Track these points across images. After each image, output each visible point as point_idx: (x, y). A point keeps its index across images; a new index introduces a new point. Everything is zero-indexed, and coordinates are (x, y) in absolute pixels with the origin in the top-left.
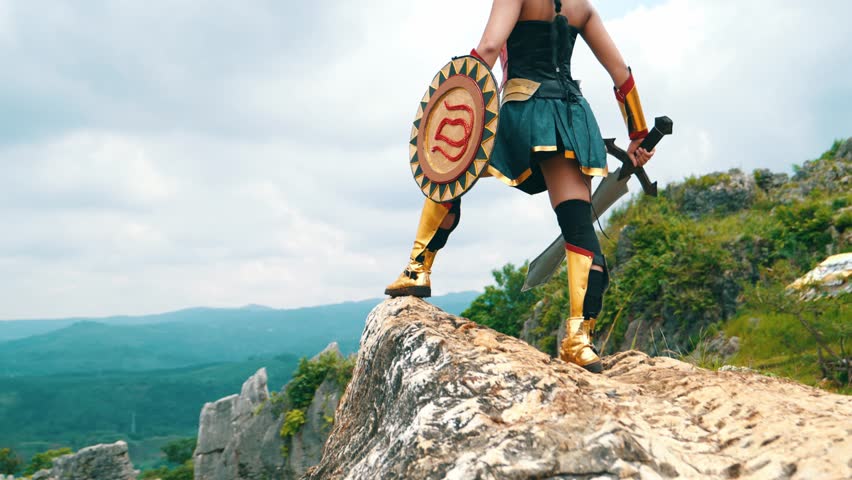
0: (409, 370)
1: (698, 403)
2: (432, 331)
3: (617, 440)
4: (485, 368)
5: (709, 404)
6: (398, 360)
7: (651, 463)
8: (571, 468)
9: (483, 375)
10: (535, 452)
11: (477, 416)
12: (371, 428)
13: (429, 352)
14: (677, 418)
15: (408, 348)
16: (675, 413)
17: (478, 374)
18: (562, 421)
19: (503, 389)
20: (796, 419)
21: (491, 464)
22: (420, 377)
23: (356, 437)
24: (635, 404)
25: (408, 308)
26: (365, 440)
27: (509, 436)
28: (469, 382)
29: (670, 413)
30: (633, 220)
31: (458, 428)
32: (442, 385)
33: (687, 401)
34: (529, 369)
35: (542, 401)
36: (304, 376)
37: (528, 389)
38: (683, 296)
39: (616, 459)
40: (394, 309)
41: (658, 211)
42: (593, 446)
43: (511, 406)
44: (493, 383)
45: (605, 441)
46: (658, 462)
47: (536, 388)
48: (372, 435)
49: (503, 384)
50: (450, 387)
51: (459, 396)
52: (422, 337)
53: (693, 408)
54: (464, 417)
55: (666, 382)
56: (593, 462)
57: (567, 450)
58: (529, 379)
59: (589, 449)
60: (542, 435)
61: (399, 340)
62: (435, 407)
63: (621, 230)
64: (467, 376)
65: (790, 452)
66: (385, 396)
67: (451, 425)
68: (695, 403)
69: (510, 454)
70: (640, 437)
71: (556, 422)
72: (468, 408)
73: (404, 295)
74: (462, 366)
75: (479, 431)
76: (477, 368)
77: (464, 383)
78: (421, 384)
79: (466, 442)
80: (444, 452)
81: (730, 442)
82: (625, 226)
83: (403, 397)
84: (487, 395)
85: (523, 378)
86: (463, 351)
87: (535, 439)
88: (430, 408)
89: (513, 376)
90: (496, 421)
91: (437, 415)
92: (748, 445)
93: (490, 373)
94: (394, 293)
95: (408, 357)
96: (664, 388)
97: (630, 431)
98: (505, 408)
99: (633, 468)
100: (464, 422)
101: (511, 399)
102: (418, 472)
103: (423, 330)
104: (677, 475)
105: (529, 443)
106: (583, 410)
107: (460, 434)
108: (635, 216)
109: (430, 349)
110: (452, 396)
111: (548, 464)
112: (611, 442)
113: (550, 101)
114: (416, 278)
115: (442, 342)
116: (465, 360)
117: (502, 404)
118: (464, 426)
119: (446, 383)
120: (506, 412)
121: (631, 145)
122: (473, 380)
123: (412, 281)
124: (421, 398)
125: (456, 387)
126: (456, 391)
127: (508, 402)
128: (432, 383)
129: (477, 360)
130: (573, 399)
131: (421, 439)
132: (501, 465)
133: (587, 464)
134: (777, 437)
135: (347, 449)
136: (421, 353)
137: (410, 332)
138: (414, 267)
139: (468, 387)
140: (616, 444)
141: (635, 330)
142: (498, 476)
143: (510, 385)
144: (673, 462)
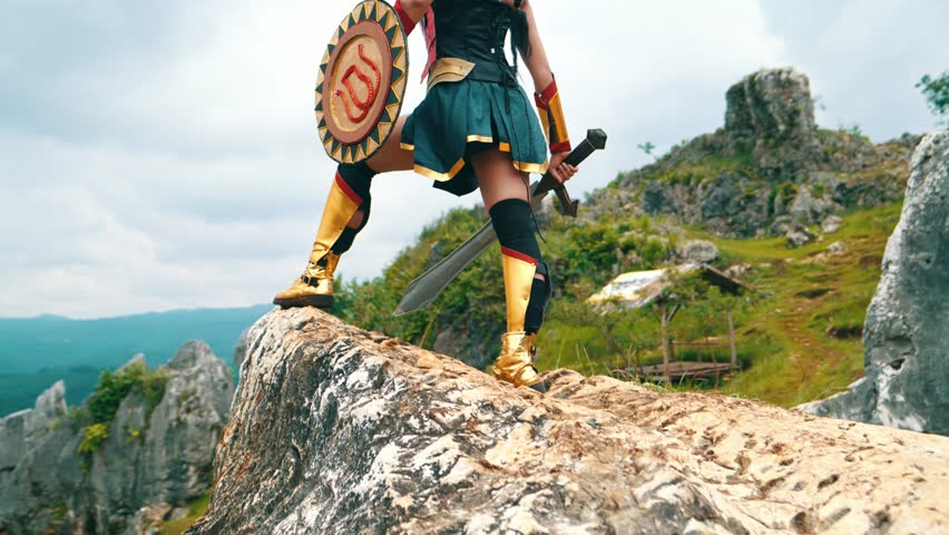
0: (347, 399)
2: (368, 349)
3: (683, 493)
4: (452, 397)
5: (707, 433)
6: (327, 385)
7: (721, 521)
9: (452, 406)
10: (568, 511)
11: (460, 459)
12: (291, 472)
13: (371, 376)
14: (680, 451)
15: (339, 371)
16: (675, 446)
17: (446, 405)
18: (581, 466)
19: (481, 422)
23: (269, 484)
25: (312, 320)
26: (285, 488)
28: (439, 416)
29: (670, 446)
30: (444, 238)
31: (438, 476)
32: (403, 418)
33: (680, 431)
35: (533, 438)
36: (107, 389)
37: (509, 422)
38: (489, 309)
39: (689, 519)
40: (296, 322)
41: (466, 229)
42: (652, 501)
43: (495, 444)
44: (467, 415)
45: (667, 495)
46: (725, 517)
47: (522, 421)
48: (296, 482)
49: (481, 417)
50: (414, 422)
51: (424, 433)
52: (357, 358)
53: (691, 439)
54: (444, 460)
55: (634, 407)
56: (659, 523)
57: (616, 508)
58: (509, 409)
59: (646, 506)
60: (575, 487)
61: (323, 361)
62: (398, 448)
63: (433, 246)
64: (433, 407)
66: (309, 431)
67: (428, 473)
68: (690, 432)
70: (698, 485)
71: (575, 467)
72: (445, 449)
73: (301, 306)
74: (423, 395)
75: (471, 480)
76: (442, 396)
77: (431, 417)
78: (375, 418)
79: (457, 496)
80: (432, 512)
81: (772, 483)
82: (436, 243)
83: (343, 434)
84: (463, 431)
85: (502, 408)
87: (566, 493)
88: (392, 450)
89: (488, 406)
90: (484, 465)
91: (404, 459)
92: (798, 487)
93: (460, 402)
94: (286, 303)
95: (340, 382)
96: (636, 414)
97: (687, 478)
98: (487, 447)
99: (709, 529)
101: (493, 435)
103: (356, 349)
104: (746, 532)
105: (559, 499)
107: (444, 485)
108: (444, 234)
109: (372, 373)
110: (419, 434)
111: (600, 528)
112: (676, 496)
113: (485, 84)
114: (316, 285)
115: (387, 364)
116: (424, 386)
117: (484, 442)
118: (448, 472)
119: (408, 416)
120: (489, 452)
122: (443, 411)
123: (312, 289)
124: (376, 437)
125: (422, 421)
126: (422, 427)
127: (490, 439)
128: (389, 417)
129: (438, 387)
135: (256, 499)
136: (359, 377)
137: (338, 351)
138: (314, 273)
139: (438, 422)
140: (685, 500)
141: (444, 341)
143: (487, 417)
144: (737, 515)
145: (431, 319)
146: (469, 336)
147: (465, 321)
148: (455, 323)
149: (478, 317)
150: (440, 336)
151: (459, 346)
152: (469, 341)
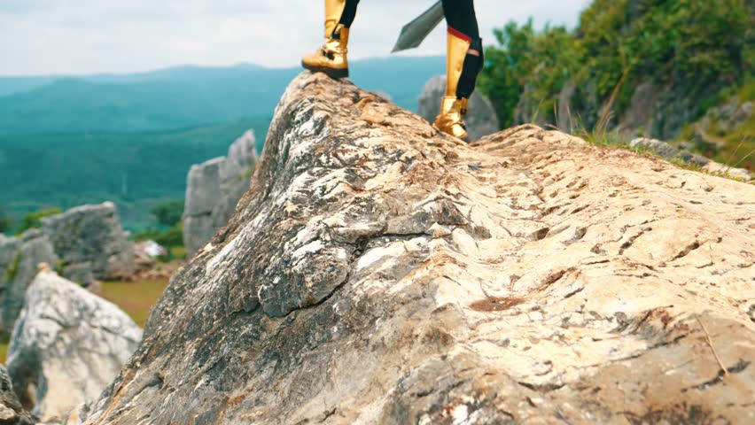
0: (296, 142)
1: (549, 175)
2: (321, 105)
3: (437, 206)
4: (358, 142)
5: (558, 176)
6: (289, 132)
7: (466, 227)
8: (397, 230)
9: (354, 148)
10: (372, 216)
11: (340, 184)
12: (265, 193)
13: (315, 126)
14: (524, 188)
15: (298, 122)
16: (525, 184)
17: (350, 147)
18: (407, 190)
19: (370, 160)
20: (612, 190)
21: (330, 225)
22: (299, 149)
23: (254, 202)
24: (493, 175)
25: (316, 82)
26: (259, 203)
27: (354, 202)
28: (340, 154)
29: (520, 184)
31: (323, 194)
32: (317, 156)
33: (541, 174)
34: (397, 143)
35: (402, 172)
37: (392, 161)
38: (696, 58)
39: (433, 223)
40: (304, 83)
42: (418, 211)
43: (375, 175)
44: (361, 155)
45: (427, 208)
46: (473, 225)
47: (399, 160)
48: (265, 199)
49: (371, 156)
50: (323, 159)
51: (329, 167)
52: (311, 112)
53: (543, 180)
54: (329, 185)
55: (535, 155)
56: (415, 225)
57: (396, 215)
58: (395, 152)
59: (413, 214)
60: (380, 201)
61: (293, 115)
62: (308, 176)
64: (340, 148)
65: (588, 218)
66: (277, 165)
67: (318, 192)
68: (546, 175)
69: (350, 217)
70: (462, 204)
71: (402, 190)
72: (335, 178)
74: (337, 140)
75: (338, 197)
76: (351, 142)
77: (335, 155)
78: (299, 155)
79: (326, 206)
80: (305, 215)
81: (551, 210)
83: (288, 167)
84: (355, 166)
85: (390, 151)
86: (342, 124)
87: (374, 205)
88: (305, 176)
89: (381, 149)
90: (355, 189)
91: (308, 183)
92: (564, 212)
93: (362, 146)
95: (297, 129)
96: (531, 161)
97: (454, 199)
98: (369, 178)
99: (447, 230)
100: (328, 190)
101: (376, 170)
102: (279, 231)
103: (313, 105)
104: (490, 237)
105: (369, 208)
106: (428, 181)
107: (322, 200)
109: (316, 123)
110: (324, 167)
111: (379, 226)
112: (432, 208)
115: (327, 117)
116: (341, 134)
117: (368, 174)
118: (328, 193)
119: (321, 154)
120: (369, 181)
122: (345, 152)
123: (329, 61)
124: (298, 168)
125: (329, 158)
126: (328, 162)
127: (373, 172)
128: (309, 155)
129: (353, 134)
130: (423, 171)
131: (289, 202)
132: (338, 226)
133: (409, 227)
134: (587, 206)
135: (246, 212)
136: (308, 126)
137: (302, 106)
138: (331, 46)
139: (339, 159)
140: (436, 210)
141: (643, 94)
142: (334, 235)
143: (377, 157)
144: (490, 225)
145: (626, 71)
146: (673, 89)
147: (669, 72)
148: (657, 72)
149: (685, 67)
150: (639, 89)
151: (660, 99)
152: (673, 95)
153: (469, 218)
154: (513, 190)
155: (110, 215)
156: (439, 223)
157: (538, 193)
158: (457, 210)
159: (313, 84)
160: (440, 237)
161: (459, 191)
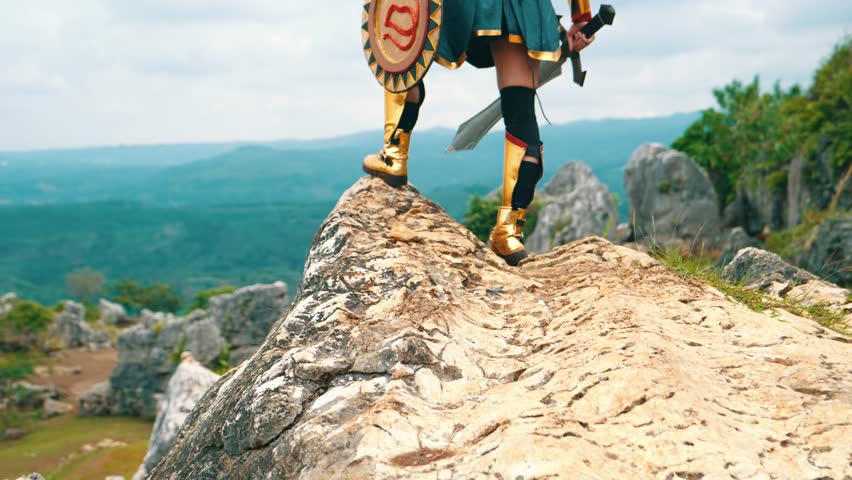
0: (316, 260)
1: (569, 303)
2: (347, 221)
3: (404, 344)
4: (368, 265)
5: (576, 304)
6: (314, 249)
7: (435, 367)
8: (362, 368)
9: (363, 270)
10: (346, 350)
11: (338, 311)
13: (336, 243)
14: (535, 319)
15: (324, 238)
16: (539, 314)
17: (359, 270)
18: (393, 321)
19: (376, 285)
21: (298, 360)
24: (509, 302)
25: (369, 189)
28: (346, 278)
29: (534, 313)
31: (318, 321)
32: (325, 279)
33: (561, 301)
34: (409, 265)
35: (404, 298)
37: (399, 286)
39: (397, 362)
40: (357, 189)
42: (386, 348)
43: (379, 302)
44: (367, 279)
46: (443, 365)
47: (405, 285)
49: (377, 281)
50: (330, 282)
51: (335, 291)
52: (336, 228)
53: (559, 309)
54: (327, 311)
56: (380, 363)
57: (366, 351)
58: (404, 275)
59: (380, 351)
62: (312, 300)
64: (349, 271)
67: (315, 319)
68: (565, 304)
69: (322, 352)
70: (435, 342)
71: (389, 322)
72: (335, 303)
74: (349, 261)
75: (329, 326)
76: (362, 263)
77: (342, 279)
79: (316, 335)
80: (291, 345)
81: (542, 347)
84: (359, 291)
85: (399, 275)
87: (350, 339)
88: (309, 300)
89: (390, 272)
90: (350, 317)
91: (309, 308)
92: (550, 351)
93: (372, 268)
95: (320, 247)
96: (564, 284)
97: (426, 336)
98: (373, 303)
99: (409, 370)
100: (325, 317)
101: (380, 295)
103: (341, 220)
104: (461, 377)
105: (344, 341)
107: (315, 328)
109: (338, 240)
110: (330, 291)
111: (347, 362)
112: (398, 346)
114: (391, 164)
115: (349, 234)
116: (355, 254)
117: (371, 299)
118: (325, 320)
119: (328, 277)
120: (372, 307)
121: (572, 27)
122: (352, 275)
123: (387, 167)
124: (306, 290)
125: (335, 281)
127: (377, 298)
128: (318, 277)
129: (367, 255)
131: (283, 331)
132: (305, 362)
133: (374, 365)
134: (573, 346)
136: (330, 244)
137: (332, 220)
138: (390, 151)
139: (345, 282)
140: (401, 348)
142: (298, 371)
143: (384, 281)
144: (464, 365)
153: (440, 357)
154: (522, 320)
155: (282, 296)
156: (403, 363)
157: (544, 325)
158: (427, 348)
159: (365, 192)
160: (399, 378)
161: (436, 326)
